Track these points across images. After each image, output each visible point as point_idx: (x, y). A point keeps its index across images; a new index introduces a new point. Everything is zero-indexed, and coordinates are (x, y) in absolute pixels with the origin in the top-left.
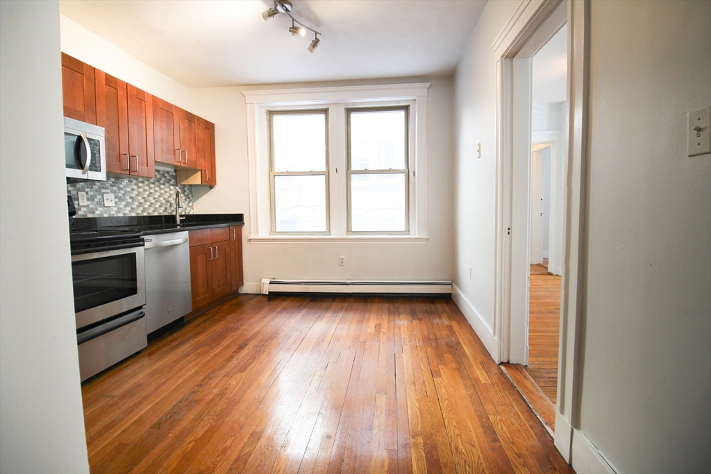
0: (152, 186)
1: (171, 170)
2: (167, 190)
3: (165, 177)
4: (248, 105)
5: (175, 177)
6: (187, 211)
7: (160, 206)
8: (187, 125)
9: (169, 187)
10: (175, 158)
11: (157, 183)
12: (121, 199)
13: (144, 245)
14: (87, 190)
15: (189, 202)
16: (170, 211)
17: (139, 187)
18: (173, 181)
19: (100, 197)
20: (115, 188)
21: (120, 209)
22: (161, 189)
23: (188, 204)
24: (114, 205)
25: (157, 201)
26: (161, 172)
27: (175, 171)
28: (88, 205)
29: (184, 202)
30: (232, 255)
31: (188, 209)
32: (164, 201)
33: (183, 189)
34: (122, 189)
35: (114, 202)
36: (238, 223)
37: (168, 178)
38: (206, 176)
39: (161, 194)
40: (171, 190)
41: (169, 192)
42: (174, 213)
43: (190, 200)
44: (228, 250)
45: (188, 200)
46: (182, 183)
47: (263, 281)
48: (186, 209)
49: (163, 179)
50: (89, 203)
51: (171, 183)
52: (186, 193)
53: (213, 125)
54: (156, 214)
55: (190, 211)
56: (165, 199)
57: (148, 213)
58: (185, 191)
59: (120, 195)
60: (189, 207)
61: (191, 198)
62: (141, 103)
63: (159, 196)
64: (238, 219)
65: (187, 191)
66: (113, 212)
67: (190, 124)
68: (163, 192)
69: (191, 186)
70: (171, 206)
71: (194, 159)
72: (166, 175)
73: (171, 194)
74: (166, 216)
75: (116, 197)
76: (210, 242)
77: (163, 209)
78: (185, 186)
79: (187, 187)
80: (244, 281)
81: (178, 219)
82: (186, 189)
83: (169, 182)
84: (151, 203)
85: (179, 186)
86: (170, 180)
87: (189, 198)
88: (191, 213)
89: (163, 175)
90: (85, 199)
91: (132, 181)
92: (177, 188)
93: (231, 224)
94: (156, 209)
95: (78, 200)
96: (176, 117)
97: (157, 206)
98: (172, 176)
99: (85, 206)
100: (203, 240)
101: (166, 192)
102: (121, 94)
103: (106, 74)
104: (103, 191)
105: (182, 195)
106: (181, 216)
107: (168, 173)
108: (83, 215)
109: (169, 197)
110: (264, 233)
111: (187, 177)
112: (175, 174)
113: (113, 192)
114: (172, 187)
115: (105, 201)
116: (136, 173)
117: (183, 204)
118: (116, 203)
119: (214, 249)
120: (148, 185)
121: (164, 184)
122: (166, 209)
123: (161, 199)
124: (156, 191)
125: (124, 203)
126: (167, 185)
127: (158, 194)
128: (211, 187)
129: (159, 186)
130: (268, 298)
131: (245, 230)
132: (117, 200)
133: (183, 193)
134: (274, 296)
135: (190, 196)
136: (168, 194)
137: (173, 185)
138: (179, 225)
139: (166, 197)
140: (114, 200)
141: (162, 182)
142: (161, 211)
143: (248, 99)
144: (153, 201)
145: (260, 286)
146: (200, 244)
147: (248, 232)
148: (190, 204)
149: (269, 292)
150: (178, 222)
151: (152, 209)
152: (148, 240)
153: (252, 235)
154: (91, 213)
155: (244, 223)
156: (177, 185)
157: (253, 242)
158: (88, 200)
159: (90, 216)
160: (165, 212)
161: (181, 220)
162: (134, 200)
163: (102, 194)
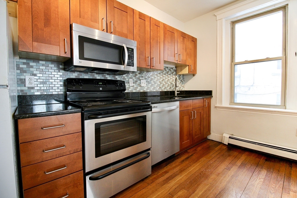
0: (164, 75)
1: (174, 66)
2: (172, 77)
3: (171, 71)
4: (218, 21)
5: (176, 71)
6: (181, 89)
7: (168, 86)
8: (181, 40)
9: (172, 76)
10: (175, 59)
11: (167, 74)
12: (149, 83)
13: (151, 110)
14: (133, 78)
15: (182, 84)
16: (172, 89)
17: (158, 76)
18: (175, 73)
19: (139, 81)
20: (146, 77)
21: (148, 88)
22: (168, 77)
23: (182, 85)
24: (146, 86)
25: (166, 84)
26: (169, 68)
27: (176, 67)
28: (133, 86)
29: (180, 84)
30: (205, 116)
31: (182, 87)
32: (169, 84)
33: (180, 77)
34: (149, 77)
35: (145, 84)
36: (209, 97)
37: (172, 71)
38: (191, 69)
39: (168, 80)
40: (173, 77)
41: (172, 78)
42: (174, 90)
43: (183, 83)
44: (202, 112)
45: (182, 83)
46: (179, 74)
47: (224, 135)
48: (180, 87)
49: (170, 72)
50: (134, 84)
51: (174, 74)
52: (181, 79)
53: (196, 39)
54: (166, 90)
55: (182, 88)
56: (170, 82)
57: (162, 90)
58: (180, 78)
59: (149, 80)
60: (182, 86)
61: (183, 82)
62: (157, 28)
63: (168, 81)
64: (209, 93)
65: (182, 78)
66: (145, 89)
67: (183, 39)
68: (169, 78)
69: (183, 75)
70: (173, 86)
71: (185, 59)
72: (171, 70)
73: (173, 80)
74: (170, 92)
75: (147, 82)
76: (191, 108)
77: (169, 87)
78: (180, 75)
79: (181, 76)
80: (211, 132)
81: (176, 93)
82: (181, 77)
83: (172, 74)
84: (164, 85)
85: (178, 75)
86: (173, 72)
87: (182, 82)
88: (183, 90)
89: (170, 69)
90: (132, 82)
92: (177, 76)
93: (205, 97)
94: (165, 87)
95: (129, 83)
96: (176, 34)
97: (166, 86)
98: (174, 70)
100: (188, 107)
101: (171, 79)
102: (147, 23)
103: (139, 12)
104: (141, 78)
105: (179, 80)
106: (178, 91)
107: (172, 68)
108: (131, 91)
109: (172, 81)
110: (226, 103)
111: (181, 70)
112: (175, 69)
113: (145, 79)
114: (174, 76)
115: (142, 84)
116: (154, 68)
117: (179, 85)
118: (147, 84)
119: (194, 112)
120: (162, 75)
121: (170, 75)
122: (171, 87)
123: (168, 82)
124: (166, 78)
125: (151, 85)
126: (171, 75)
127: (167, 80)
128: (194, 75)
129: (167, 76)
130: (227, 147)
131: (213, 100)
132: (147, 83)
133: (180, 79)
134: (231, 147)
135: (183, 81)
136: (172, 80)
137: (174, 75)
138: (176, 97)
139: (171, 81)
140: (146, 83)
141: (169, 73)
142: (168, 89)
143: (218, 18)
144: (164, 83)
145: (222, 138)
146: (186, 109)
147: (215, 102)
148: (183, 85)
149: (228, 143)
150: (176, 95)
151: (164, 87)
152: (154, 107)
153: (218, 104)
154: (135, 89)
155: (212, 97)
156: (176, 75)
157: (218, 108)
158: (133, 83)
159: (134, 91)
160: (170, 89)
161: (177, 94)
162: (155, 83)
163: (140, 80)
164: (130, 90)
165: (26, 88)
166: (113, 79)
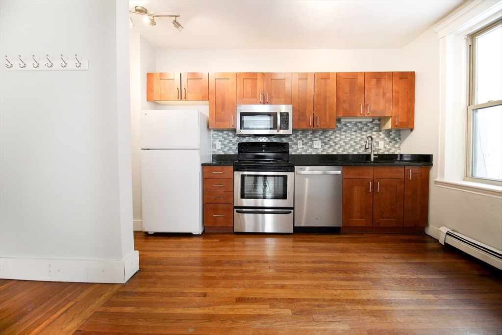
0: (353, 133)
1: (370, 119)
2: (359, 135)
3: (368, 126)
5: (379, 125)
6: (391, 151)
7: (360, 147)
8: (374, 83)
9: (371, 133)
11: (359, 131)
12: (326, 144)
14: (303, 139)
15: (396, 144)
17: (341, 135)
18: (376, 128)
19: (311, 143)
20: (322, 137)
21: (324, 150)
23: (393, 146)
24: (320, 147)
25: (357, 144)
26: (365, 123)
28: (303, 148)
29: (388, 144)
30: (407, 193)
33: (388, 133)
34: (327, 137)
37: (371, 126)
39: (362, 138)
43: (397, 142)
44: (400, 187)
45: (393, 142)
46: (383, 129)
47: (441, 228)
49: (366, 128)
50: (304, 146)
52: (392, 137)
53: (413, 73)
54: (355, 153)
55: (395, 151)
57: (348, 153)
59: (326, 141)
60: (395, 148)
61: (398, 140)
62: (326, 81)
64: (427, 159)
65: (394, 135)
66: (319, 152)
67: (378, 82)
69: (399, 130)
71: (381, 109)
75: (322, 142)
77: (362, 149)
81: (372, 157)
82: (391, 133)
83: (371, 130)
84: (352, 146)
86: (373, 128)
87: (395, 140)
90: (301, 144)
91: (335, 132)
92: (381, 133)
94: (355, 149)
96: (360, 80)
97: (357, 148)
98: (376, 124)
99: (301, 148)
100: (362, 175)
102: (310, 81)
104: (313, 139)
106: (375, 155)
107: (369, 122)
111: (385, 124)
112: (379, 122)
113: (320, 139)
114: (375, 133)
115: (314, 145)
116: (318, 127)
117: (387, 146)
118: (322, 146)
119: (375, 183)
120: (350, 133)
124: (357, 137)
125: (329, 146)
126: (369, 131)
128: (412, 130)
130: (443, 249)
131: (433, 171)
132: (323, 144)
133: (389, 137)
134: (448, 250)
137: (376, 131)
140: (321, 144)
141: (364, 130)
143: (440, 35)
144: (354, 144)
145: (439, 234)
148: (397, 146)
149: (445, 243)
150: (372, 160)
151: (352, 149)
153: (439, 178)
154: (304, 152)
155: (432, 165)
156: (381, 131)
157: (439, 184)
158: (303, 144)
159: (303, 153)
160: (365, 151)
161: (374, 158)
162: (336, 144)
163: (312, 141)
164: (298, 152)
165: (216, 150)
166: (279, 141)
